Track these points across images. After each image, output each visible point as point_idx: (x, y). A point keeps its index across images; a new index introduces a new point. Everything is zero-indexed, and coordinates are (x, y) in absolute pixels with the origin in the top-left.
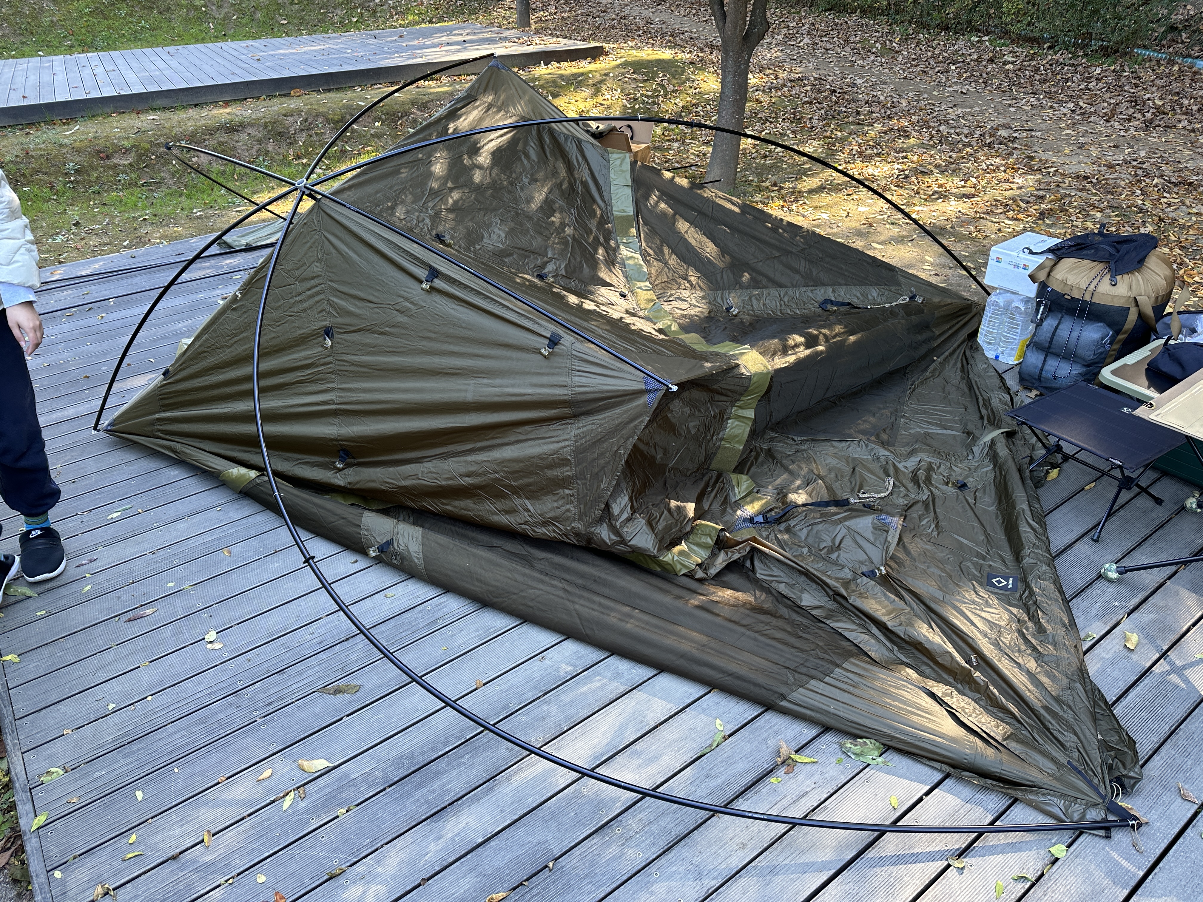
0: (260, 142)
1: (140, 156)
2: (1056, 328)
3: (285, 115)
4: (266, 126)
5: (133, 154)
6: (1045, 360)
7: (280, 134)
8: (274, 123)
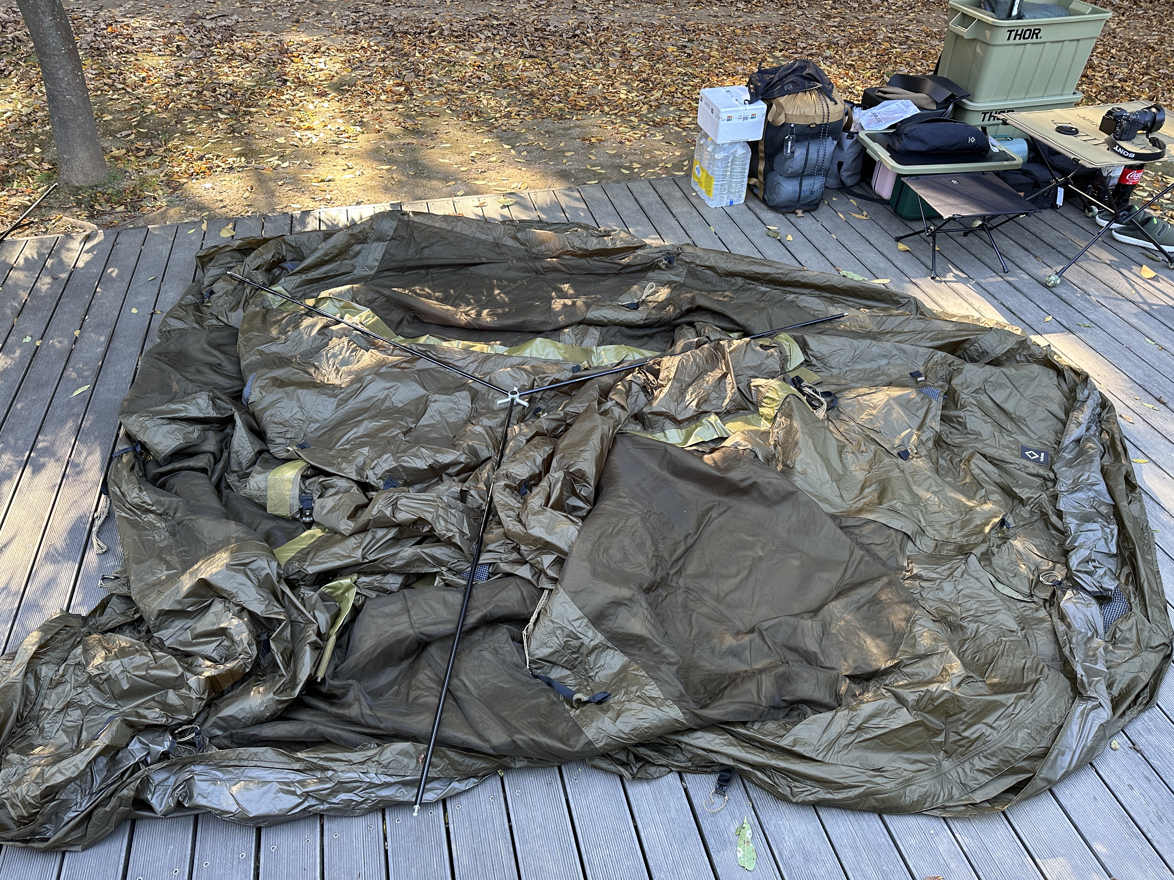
2: (807, 154)
6: (801, 184)
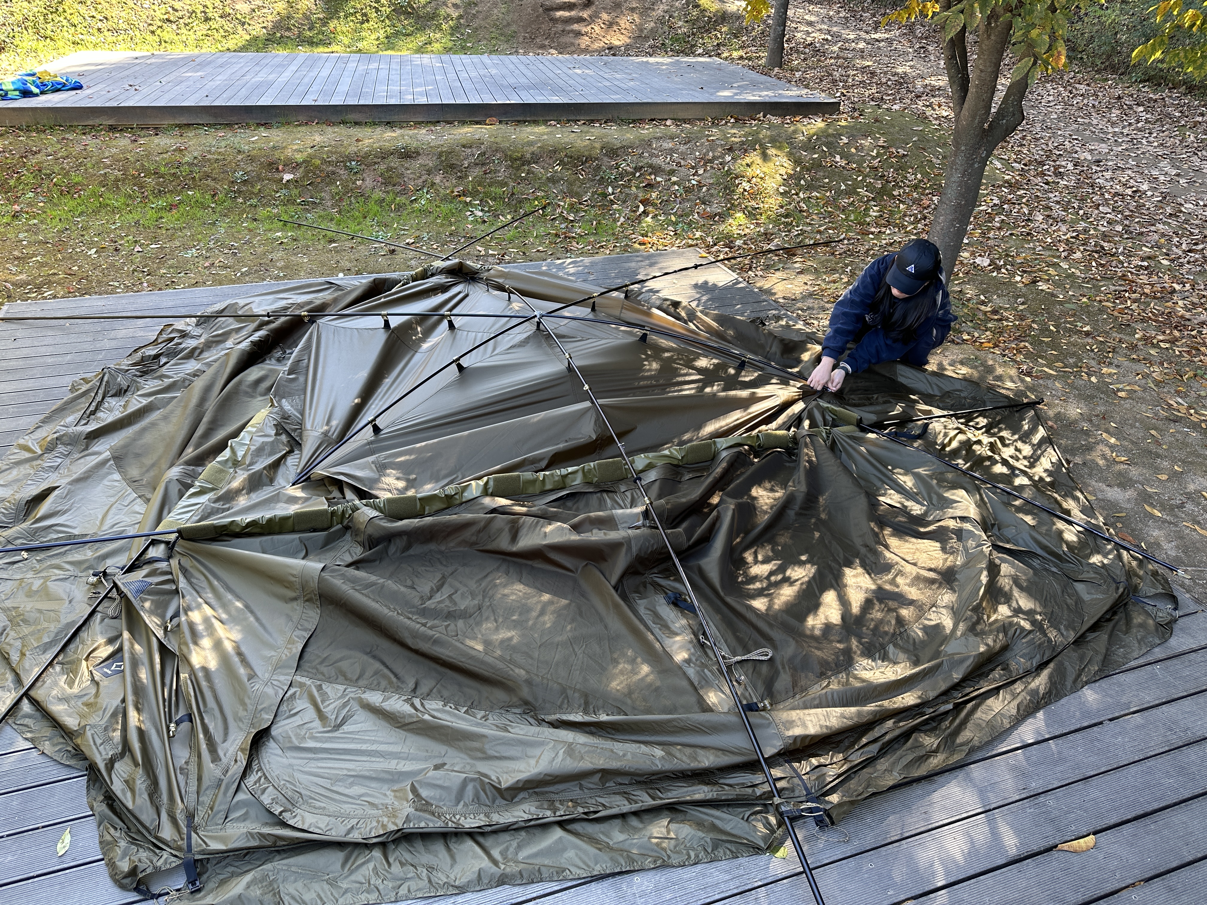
0: (429, 172)
1: (307, 172)
3: (464, 146)
4: (440, 155)
5: (301, 170)
7: (452, 166)
8: (450, 153)
